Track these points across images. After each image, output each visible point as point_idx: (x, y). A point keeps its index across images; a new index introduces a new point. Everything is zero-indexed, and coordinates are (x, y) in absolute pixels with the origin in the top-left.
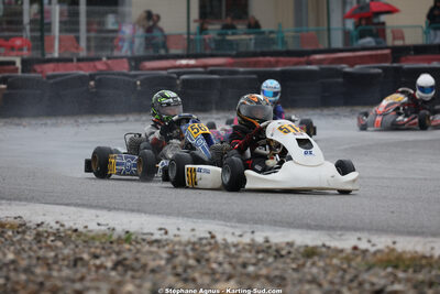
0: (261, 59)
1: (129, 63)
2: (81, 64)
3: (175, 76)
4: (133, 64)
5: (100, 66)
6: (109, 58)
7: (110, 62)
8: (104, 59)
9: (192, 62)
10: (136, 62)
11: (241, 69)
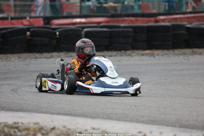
0: (127, 18)
1: (44, 21)
2: (14, 21)
3: (81, 29)
4: (46, 21)
5: (25, 22)
6: (31, 18)
7: (31, 20)
8: (28, 18)
9: (83, 20)
10: (47, 20)
11: (122, 25)
